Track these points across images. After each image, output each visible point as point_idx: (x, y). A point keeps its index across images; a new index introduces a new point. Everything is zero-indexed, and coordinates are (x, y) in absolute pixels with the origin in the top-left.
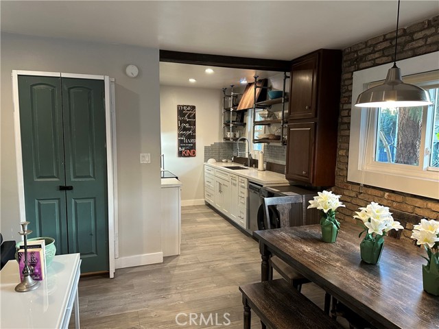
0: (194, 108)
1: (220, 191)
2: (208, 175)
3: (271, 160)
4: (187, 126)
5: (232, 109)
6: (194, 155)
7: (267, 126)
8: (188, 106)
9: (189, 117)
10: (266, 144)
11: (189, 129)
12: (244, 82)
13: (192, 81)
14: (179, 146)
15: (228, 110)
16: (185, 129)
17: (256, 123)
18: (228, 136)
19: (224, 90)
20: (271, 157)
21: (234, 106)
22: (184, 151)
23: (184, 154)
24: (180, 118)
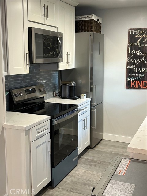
4: (139, 53)
6: (145, 87)
8: (141, 29)
9: (141, 43)
11: (141, 57)
14: (128, 76)
16: (135, 57)
22: (133, 82)
23: (133, 85)
24: (131, 44)
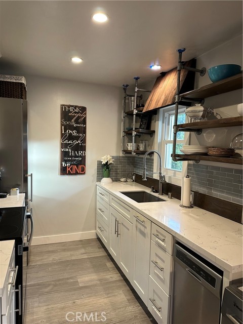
0: (83, 109)
1: (117, 232)
2: (100, 200)
3: (202, 190)
4: (74, 133)
5: (135, 112)
6: (83, 172)
7: (193, 133)
8: (76, 107)
9: (77, 122)
10: (191, 162)
11: (77, 138)
12: (156, 68)
13: (77, 60)
14: (63, 160)
15: (129, 114)
16: (71, 137)
17: (178, 128)
18: (129, 148)
19: (125, 88)
20: (202, 184)
21: (138, 107)
22: (69, 167)
23: (69, 171)
24: (65, 122)
